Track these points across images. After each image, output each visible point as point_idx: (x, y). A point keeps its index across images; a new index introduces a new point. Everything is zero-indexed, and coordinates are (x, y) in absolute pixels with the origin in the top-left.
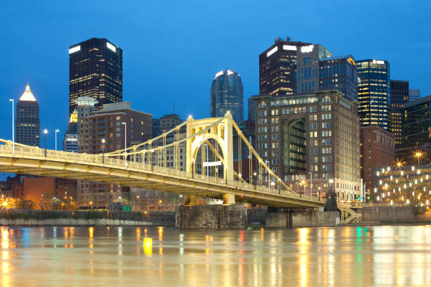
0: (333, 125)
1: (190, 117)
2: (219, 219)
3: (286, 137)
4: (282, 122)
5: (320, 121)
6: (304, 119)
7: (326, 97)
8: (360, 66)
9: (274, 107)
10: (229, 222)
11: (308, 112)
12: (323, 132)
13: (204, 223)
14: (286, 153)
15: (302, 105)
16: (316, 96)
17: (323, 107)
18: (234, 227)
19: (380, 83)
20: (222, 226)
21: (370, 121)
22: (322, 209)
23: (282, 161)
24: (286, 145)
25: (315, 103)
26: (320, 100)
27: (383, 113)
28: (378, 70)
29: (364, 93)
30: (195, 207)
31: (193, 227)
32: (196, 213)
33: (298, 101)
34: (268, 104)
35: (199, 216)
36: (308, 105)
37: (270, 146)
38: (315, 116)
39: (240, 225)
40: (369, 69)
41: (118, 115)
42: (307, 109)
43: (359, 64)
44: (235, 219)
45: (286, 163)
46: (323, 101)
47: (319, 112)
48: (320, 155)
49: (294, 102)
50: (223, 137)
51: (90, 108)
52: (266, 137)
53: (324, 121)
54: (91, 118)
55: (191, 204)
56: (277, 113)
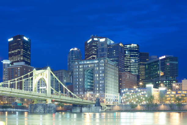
0: (104, 72)
1: (35, 69)
2: (44, 109)
3: (86, 76)
4: (84, 71)
5: (99, 70)
6: (93, 69)
7: (102, 60)
8: (126, 47)
9: (81, 65)
10: (48, 110)
11: (94, 66)
12: (100, 75)
13: (39, 110)
14: (86, 83)
15: (92, 64)
16: (98, 60)
17: (100, 64)
18: (50, 112)
19: (135, 53)
20: (45, 112)
21: (130, 69)
22: (94, 105)
23: (84, 86)
24: (86, 80)
25: (98, 63)
26: (99, 62)
27: (136, 66)
28: (134, 48)
29: (128, 58)
30: (36, 104)
31: (35, 112)
32: (36, 107)
33: (90, 62)
34: (79, 63)
35: (37, 108)
36: (94, 64)
37: (79, 80)
38: (97, 68)
39: (52, 112)
40: (130, 48)
41: (19, 67)
42: (94, 65)
43: (126, 46)
44: (51, 109)
45: (86, 87)
46: (100, 62)
47: (99, 66)
48: (99, 84)
49: (89, 62)
50: (46, 77)
51: (8, 65)
52: (77, 76)
53: (101, 70)
54: (8, 69)
55: (35, 103)
56: (82, 67)
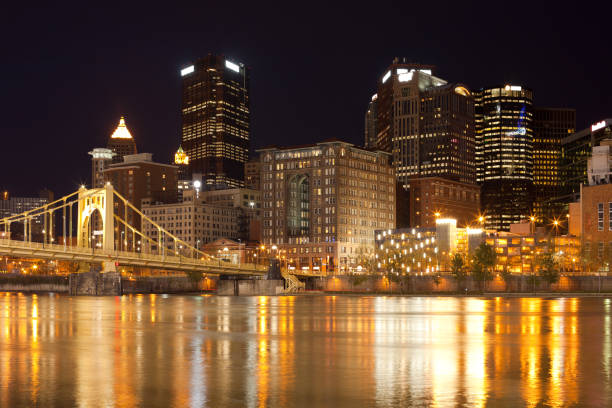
0: (336, 182)
1: (83, 187)
2: (97, 286)
3: (294, 193)
4: (287, 177)
5: (324, 177)
6: (308, 174)
7: (330, 149)
8: (490, 94)
9: (280, 161)
10: (103, 288)
11: (312, 166)
12: (327, 190)
13: (87, 288)
14: (294, 212)
15: (306, 159)
16: (320, 149)
17: (327, 161)
19: (516, 114)
20: (99, 293)
21: (501, 164)
22: (265, 277)
23: (286, 221)
24: (294, 203)
25: (320, 156)
26: (324, 153)
27: (520, 153)
28: (512, 98)
29: (494, 128)
31: (79, 293)
32: (82, 280)
33: (303, 154)
34: (274, 157)
35: (84, 282)
36: (312, 158)
37: (275, 204)
38: (320, 171)
40: (500, 98)
41: (131, 169)
42: (312, 163)
43: (489, 91)
45: (295, 223)
46: (327, 154)
47: (322, 165)
48: (323, 215)
49: (299, 155)
52: (271, 194)
53: (328, 177)
56: (282, 168)
